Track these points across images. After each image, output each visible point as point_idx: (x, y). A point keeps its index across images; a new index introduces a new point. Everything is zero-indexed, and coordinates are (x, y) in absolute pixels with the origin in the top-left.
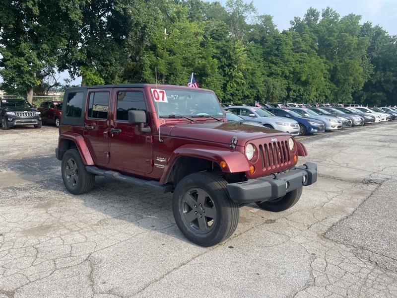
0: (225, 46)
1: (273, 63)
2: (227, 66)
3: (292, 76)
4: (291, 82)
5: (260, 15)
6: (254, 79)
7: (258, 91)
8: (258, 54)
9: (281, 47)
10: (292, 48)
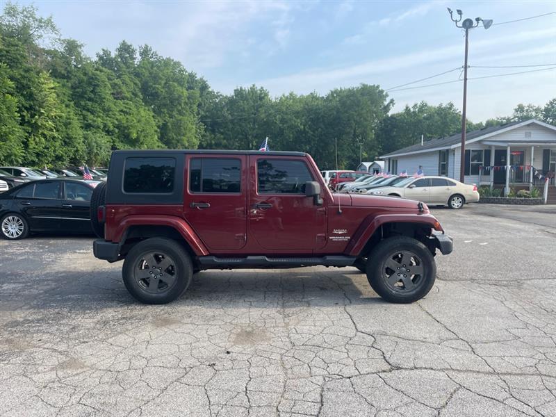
0: (23, 77)
1: (88, 110)
2: (26, 108)
3: (117, 131)
4: (117, 140)
5: (62, 38)
6: (69, 132)
7: (77, 151)
8: (64, 94)
9: (98, 90)
10: (112, 92)
